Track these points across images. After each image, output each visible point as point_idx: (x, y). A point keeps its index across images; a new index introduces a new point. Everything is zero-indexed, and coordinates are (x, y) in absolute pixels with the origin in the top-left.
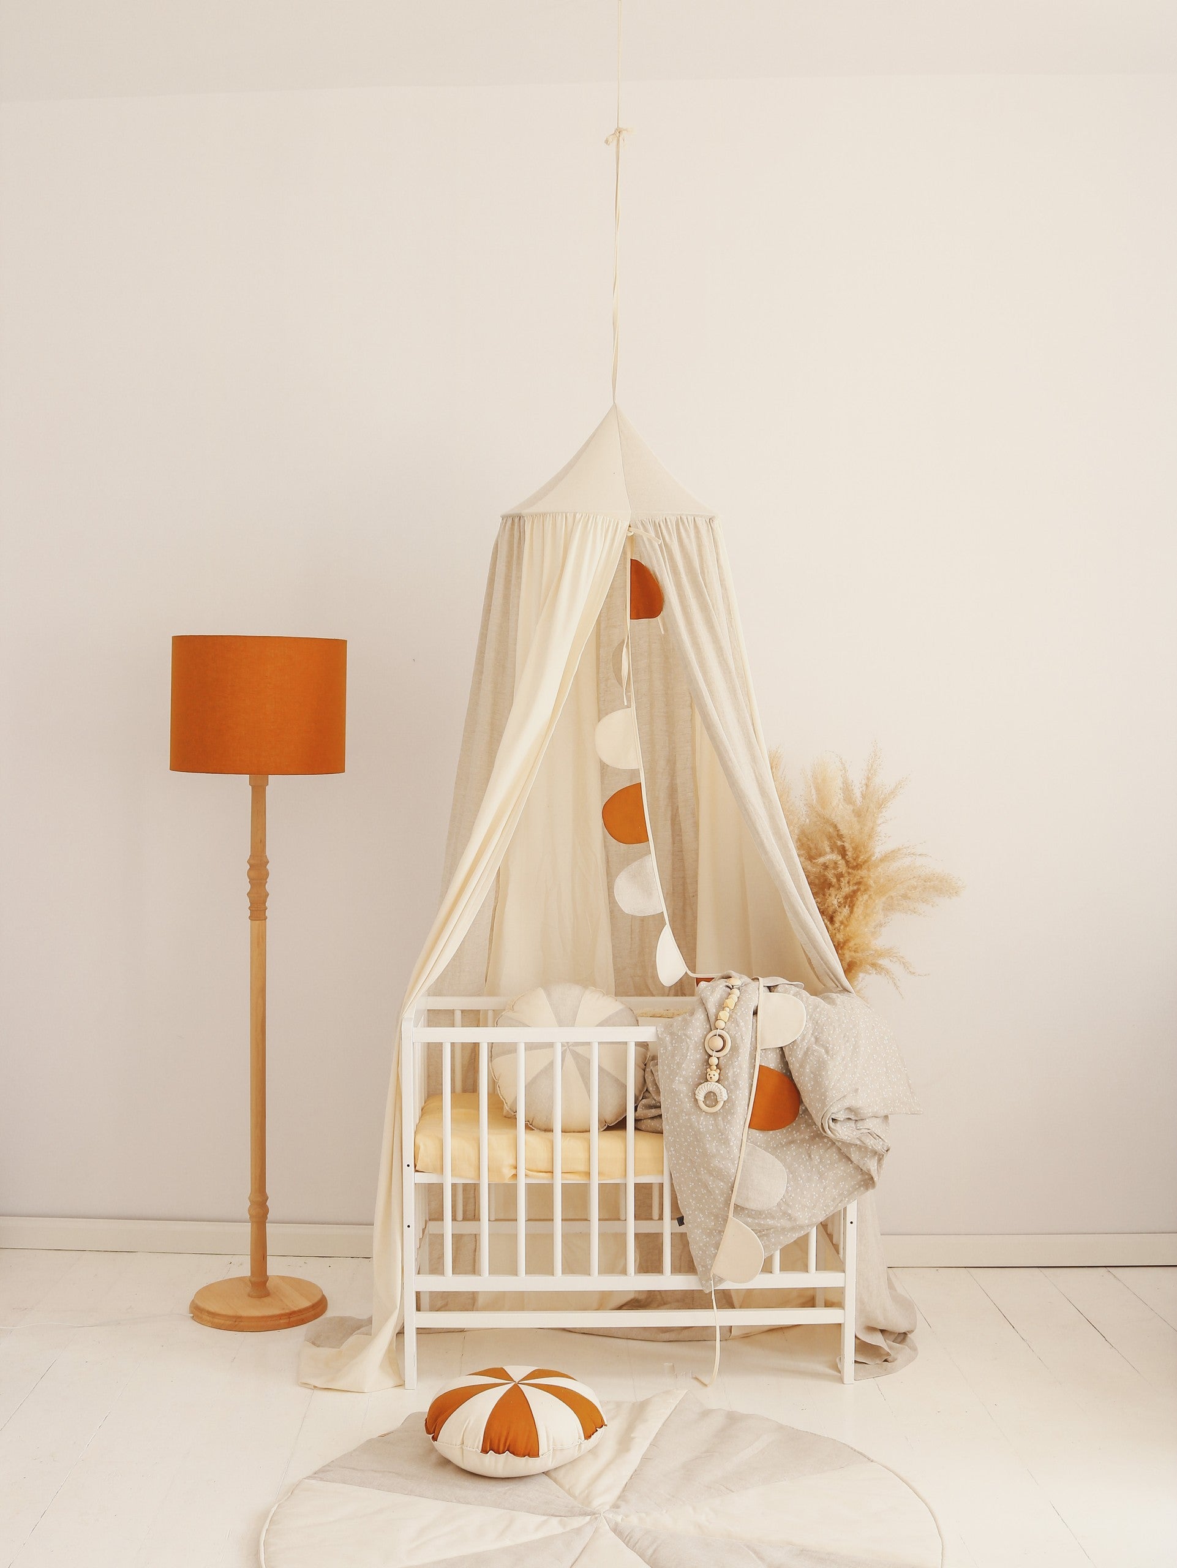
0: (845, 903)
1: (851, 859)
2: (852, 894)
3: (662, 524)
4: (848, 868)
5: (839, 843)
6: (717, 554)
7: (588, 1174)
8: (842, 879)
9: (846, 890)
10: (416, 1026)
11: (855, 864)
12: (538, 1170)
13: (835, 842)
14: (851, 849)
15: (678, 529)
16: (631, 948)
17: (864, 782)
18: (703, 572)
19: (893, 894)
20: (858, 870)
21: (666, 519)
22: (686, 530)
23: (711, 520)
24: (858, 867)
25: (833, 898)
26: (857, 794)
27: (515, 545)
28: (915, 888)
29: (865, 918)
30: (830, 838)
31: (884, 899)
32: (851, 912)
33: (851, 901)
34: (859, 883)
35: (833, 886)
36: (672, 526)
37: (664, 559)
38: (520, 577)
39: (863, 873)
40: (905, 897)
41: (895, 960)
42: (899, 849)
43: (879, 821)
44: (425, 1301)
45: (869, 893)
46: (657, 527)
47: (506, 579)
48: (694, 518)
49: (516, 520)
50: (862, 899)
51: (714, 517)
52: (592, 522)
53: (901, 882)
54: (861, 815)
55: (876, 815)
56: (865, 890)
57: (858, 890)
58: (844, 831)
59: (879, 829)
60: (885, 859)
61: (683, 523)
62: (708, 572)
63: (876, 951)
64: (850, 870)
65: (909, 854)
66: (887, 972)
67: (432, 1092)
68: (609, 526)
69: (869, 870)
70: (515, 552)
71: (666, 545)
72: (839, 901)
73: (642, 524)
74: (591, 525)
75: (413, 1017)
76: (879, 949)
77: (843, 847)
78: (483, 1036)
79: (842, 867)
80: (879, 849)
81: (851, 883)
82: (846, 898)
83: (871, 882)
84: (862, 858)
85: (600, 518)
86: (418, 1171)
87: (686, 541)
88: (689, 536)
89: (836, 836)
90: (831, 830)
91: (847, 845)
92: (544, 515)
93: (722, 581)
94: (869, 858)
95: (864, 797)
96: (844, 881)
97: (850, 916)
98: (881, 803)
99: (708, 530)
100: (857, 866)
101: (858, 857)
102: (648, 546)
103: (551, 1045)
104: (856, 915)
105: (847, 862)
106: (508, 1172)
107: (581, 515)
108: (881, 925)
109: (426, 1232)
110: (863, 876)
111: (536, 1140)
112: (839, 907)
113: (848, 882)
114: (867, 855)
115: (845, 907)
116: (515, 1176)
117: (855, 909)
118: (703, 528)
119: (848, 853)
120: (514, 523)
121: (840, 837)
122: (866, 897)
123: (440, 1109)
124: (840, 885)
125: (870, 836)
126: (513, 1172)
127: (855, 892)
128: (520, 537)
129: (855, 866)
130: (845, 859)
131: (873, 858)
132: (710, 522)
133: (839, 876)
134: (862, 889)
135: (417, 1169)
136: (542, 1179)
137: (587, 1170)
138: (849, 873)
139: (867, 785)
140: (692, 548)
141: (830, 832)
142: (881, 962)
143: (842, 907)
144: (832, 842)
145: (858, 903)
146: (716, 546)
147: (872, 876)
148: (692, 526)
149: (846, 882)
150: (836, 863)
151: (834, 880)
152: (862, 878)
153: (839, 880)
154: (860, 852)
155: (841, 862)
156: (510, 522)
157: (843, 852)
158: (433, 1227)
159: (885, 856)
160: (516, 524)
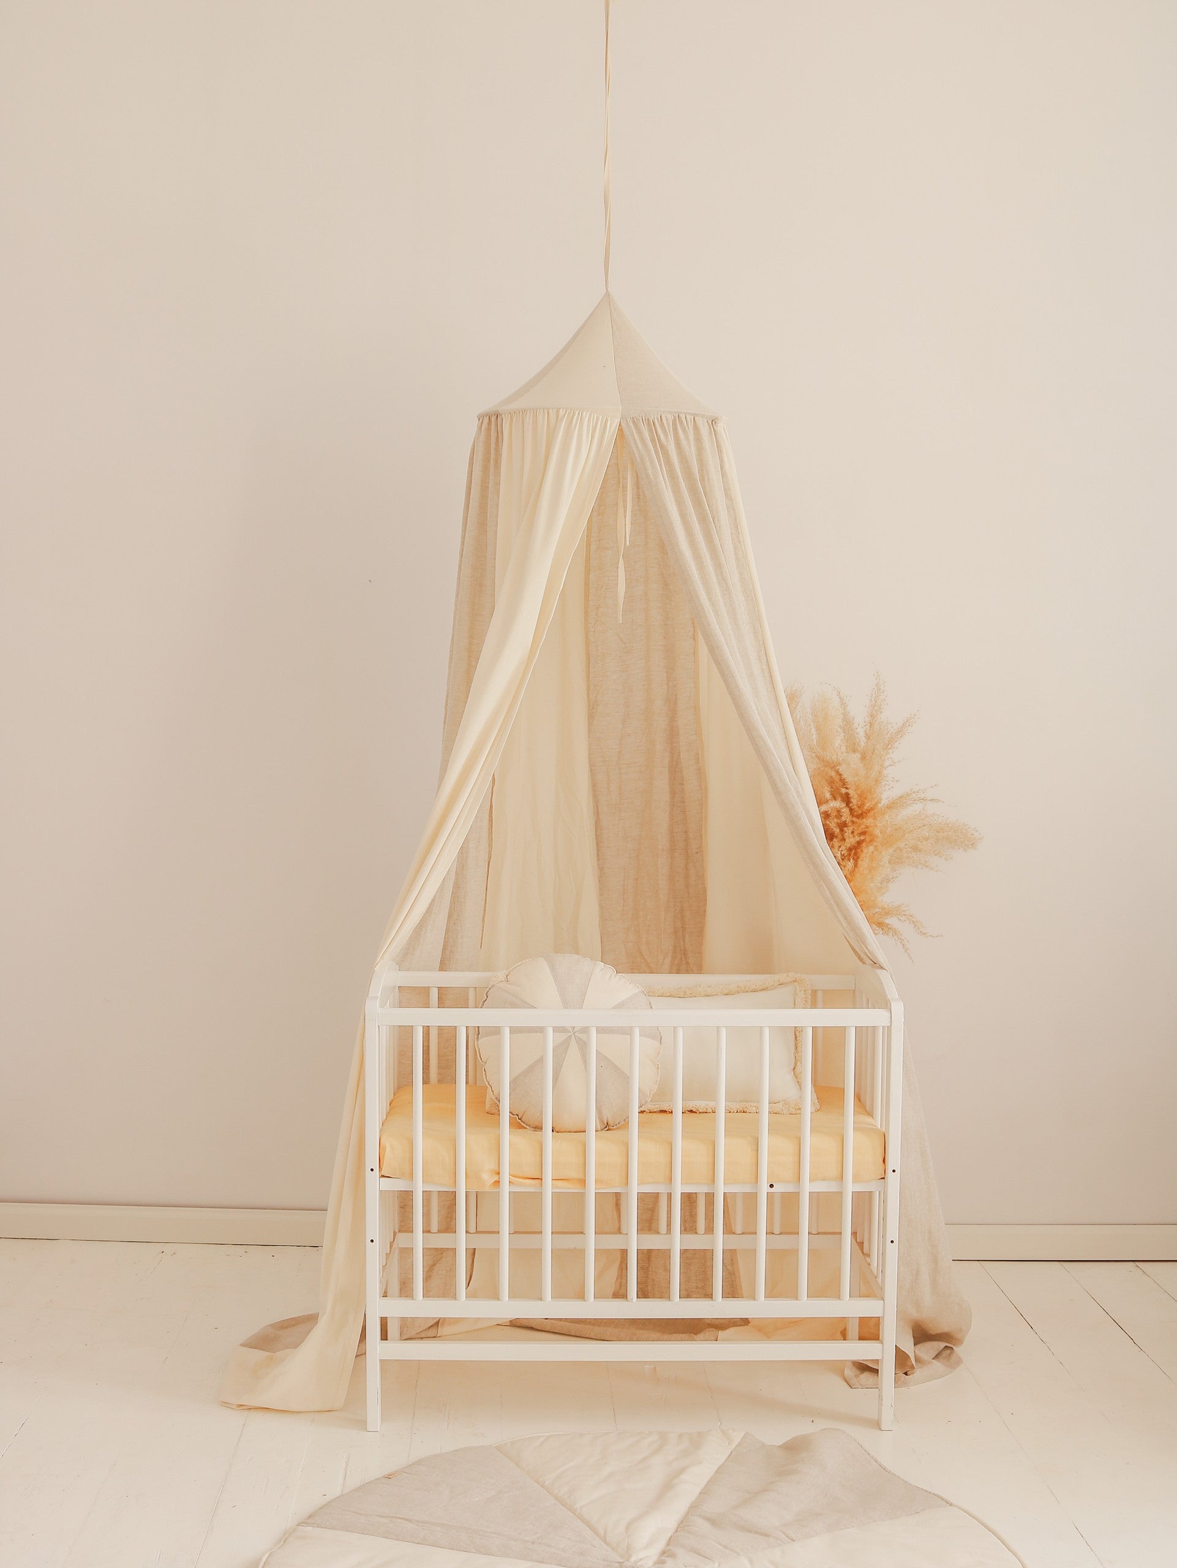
0: (850, 855)
1: (855, 807)
2: (856, 845)
3: (656, 421)
4: (853, 816)
5: (844, 791)
6: (722, 461)
7: (583, 1182)
8: (845, 829)
9: (851, 841)
10: (382, 1006)
11: (860, 812)
12: (526, 1176)
13: (838, 789)
14: (856, 796)
15: (675, 430)
16: (623, 911)
17: (867, 719)
18: (702, 480)
19: (902, 845)
20: (863, 818)
21: (661, 417)
22: (684, 431)
23: (713, 422)
24: (861, 816)
25: (837, 850)
26: (861, 732)
27: (493, 446)
28: (927, 839)
29: (870, 871)
30: (831, 782)
31: (891, 851)
32: (856, 865)
33: (856, 854)
34: (864, 833)
35: (836, 837)
36: (668, 425)
37: (659, 461)
38: (498, 484)
39: (868, 821)
40: (915, 849)
41: (904, 918)
42: (908, 795)
43: (887, 763)
44: (393, 1330)
45: (875, 844)
46: (650, 424)
47: (482, 486)
48: (694, 418)
49: (493, 419)
50: (867, 851)
51: (717, 418)
52: (577, 419)
53: (911, 831)
54: (865, 757)
55: (883, 758)
56: (871, 841)
57: (863, 841)
58: (848, 776)
59: (885, 772)
60: (891, 806)
61: (681, 423)
62: (708, 479)
63: (883, 908)
64: (854, 819)
65: (920, 799)
66: (895, 932)
67: (402, 1083)
68: (596, 423)
69: (875, 818)
70: (493, 456)
71: (662, 446)
72: (843, 853)
73: (634, 422)
74: (576, 422)
75: (379, 996)
76: (886, 906)
77: (847, 794)
78: (460, 1019)
79: (846, 816)
80: (886, 795)
81: (855, 834)
82: (850, 849)
83: (877, 832)
84: (868, 805)
85: (586, 414)
86: (383, 1176)
87: (684, 442)
88: (687, 438)
89: (838, 781)
90: (833, 774)
91: (851, 792)
92: (524, 411)
93: (727, 491)
94: (876, 804)
95: (868, 737)
96: (848, 831)
97: (854, 870)
98: (887, 742)
99: (711, 432)
100: (862, 814)
101: (863, 804)
102: (640, 446)
103: (541, 1030)
104: (861, 869)
105: (851, 810)
106: (488, 1178)
107: (565, 411)
108: (888, 881)
109: (395, 1245)
110: (868, 825)
111: (524, 1140)
112: (843, 860)
113: (853, 832)
114: (873, 803)
115: (849, 860)
116: (497, 1183)
117: (860, 862)
118: (704, 430)
119: (852, 800)
120: (492, 422)
121: (844, 783)
122: (871, 848)
123: (411, 1103)
124: (843, 835)
125: (877, 781)
126: (496, 1178)
127: (859, 843)
128: (498, 437)
129: (859, 814)
130: (849, 807)
131: (880, 806)
132: (712, 423)
133: (843, 826)
134: (868, 840)
135: (383, 1173)
136: (529, 1187)
137: (581, 1176)
138: (853, 822)
139: (871, 724)
140: (691, 451)
141: (831, 777)
142: (888, 921)
143: (846, 860)
144: (834, 786)
145: (863, 855)
146: (720, 451)
147: (878, 825)
148: (691, 426)
149: (850, 831)
150: (839, 811)
151: (837, 831)
152: (867, 827)
153: (842, 830)
154: (865, 798)
155: (845, 811)
156: (486, 420)
157: (847, 799)
158: (402, 1240)
159: (893, 803)
160: (493, 423)
